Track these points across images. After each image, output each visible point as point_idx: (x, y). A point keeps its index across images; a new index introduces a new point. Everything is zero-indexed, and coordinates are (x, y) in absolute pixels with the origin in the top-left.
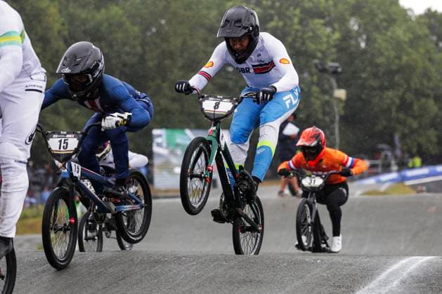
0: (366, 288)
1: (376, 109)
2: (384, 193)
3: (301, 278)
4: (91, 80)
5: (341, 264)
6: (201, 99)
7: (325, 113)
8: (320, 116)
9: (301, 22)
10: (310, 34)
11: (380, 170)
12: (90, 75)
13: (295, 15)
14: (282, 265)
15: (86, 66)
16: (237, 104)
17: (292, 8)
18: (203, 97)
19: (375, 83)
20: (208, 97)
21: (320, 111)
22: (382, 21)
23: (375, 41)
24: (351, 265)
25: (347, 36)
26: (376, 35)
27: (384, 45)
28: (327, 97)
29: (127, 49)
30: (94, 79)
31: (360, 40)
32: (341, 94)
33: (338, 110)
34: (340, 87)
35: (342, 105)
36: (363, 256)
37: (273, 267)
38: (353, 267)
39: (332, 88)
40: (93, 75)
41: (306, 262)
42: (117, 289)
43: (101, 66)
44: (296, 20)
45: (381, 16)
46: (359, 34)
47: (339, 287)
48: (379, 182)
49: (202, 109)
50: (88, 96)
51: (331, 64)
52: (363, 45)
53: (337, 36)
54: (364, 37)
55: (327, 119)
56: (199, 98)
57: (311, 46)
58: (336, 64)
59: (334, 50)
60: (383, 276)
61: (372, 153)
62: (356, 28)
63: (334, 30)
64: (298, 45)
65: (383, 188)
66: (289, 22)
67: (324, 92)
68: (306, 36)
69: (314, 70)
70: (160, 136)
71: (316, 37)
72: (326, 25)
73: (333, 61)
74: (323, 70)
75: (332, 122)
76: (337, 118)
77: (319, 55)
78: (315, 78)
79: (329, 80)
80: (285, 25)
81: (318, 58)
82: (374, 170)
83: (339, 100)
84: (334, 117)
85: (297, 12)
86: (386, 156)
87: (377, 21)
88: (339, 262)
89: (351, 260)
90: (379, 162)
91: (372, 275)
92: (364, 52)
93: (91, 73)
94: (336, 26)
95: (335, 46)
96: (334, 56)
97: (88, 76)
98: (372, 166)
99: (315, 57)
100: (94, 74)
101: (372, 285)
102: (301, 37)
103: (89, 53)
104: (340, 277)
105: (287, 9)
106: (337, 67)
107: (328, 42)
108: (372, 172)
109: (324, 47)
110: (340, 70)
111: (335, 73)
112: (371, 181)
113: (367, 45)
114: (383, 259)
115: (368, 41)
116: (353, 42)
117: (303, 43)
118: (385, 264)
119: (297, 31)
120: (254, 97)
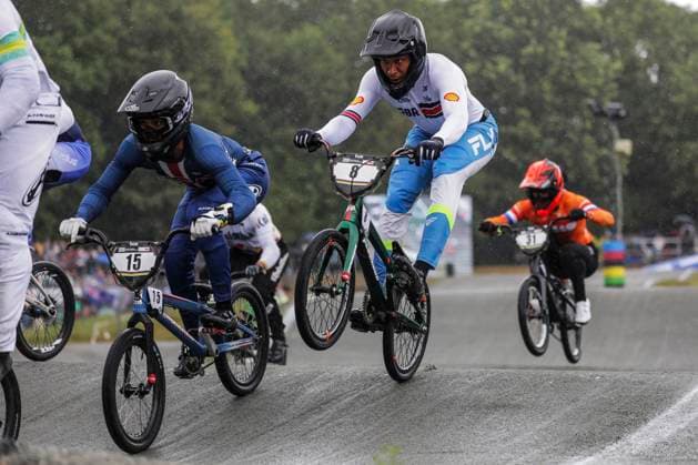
0: (664, 415)
1: (673, 167)
2: (685, 283)
3: (573, 401)
4: (171, 127)
5: (628, 382)
6: (331, 161)
7: (602, 173)
8: (596, 177)
9: (569, 47)
10: (581, 64)
11: (678, 250)
12: (169, 119)
13: (560, 38)
14: (546, 384)
15: (162, 104)
16: (384, 168)
17: (555, 29)
18: (334, 156)
19: (671, 131)
20: (341, 156)
21: (595, 170)
22: (679, 44)
23: (670, 73)
24: (642, 383)
25: (632, 66)
26: (671, 65)
27: (683, 78)
28: (605, 152)
29: (329, 84)
30: (175, 125)
31: (649, 71)
32: (624, 146)
33: (620, 169)
34: (623, 137)
35: (626, 162)
36: (659, 370)
37: (535, 386)
38: (644, 387)
39: (611, 138)
40: (173, 120)
41: (579, 379)
42: (321, 417)
43: (187, 106)
44: (561, 44)
45: (678, 38)
46: (649, 63)
47: (626, 414)
48: (678, 268)
49: (333, 178)
50: (166, 151)
51: (610, 106)
52: (654, 78)
53: (618, 65)
54: (656, 67)
55: (606, 181)
56: (329, 158)
57: (583, 81)
58: (617, 105)
59: (614, 85)
60: (686, 399)
61: (668, 229)
62: (644, 55)
63: (613, 58)
64: (564, 79)
65: (683, 276)
66: (551, 47)
67: (601, 144)
68: (575, 67)
69: (587, 113)
70: (377, 205)
71: (588, 69)
72: (603, 50)
73: (613, 100)
74: (601, 114)
75: (613, 185)
76: (620, 179)
77: (593, 92)
78: (589, 125)
79: (607, 127)
80: (546, 51)
81: (592, 97)
82: (672, 252)
83: (622, 154)
84: (616, 178)
85: (564, 33)
86: (687, 232)
87: (673, 44)
88: (625, 379)
89: (641, 377)
90: (677, 240)
91: (671, 398)
92: (657, 88)
93: (171, 116)
94: (617, 52)
95: (617, 80)
96: (615, 94)
97: (166, 120)
98: (668, 246)
99: (586, 95)
100: (176, 118)
101: (670, 412)
102: (570, 68)
103: (169, 86)
104: (627, 401)
105: (550, 29)
106: (618, 110)
107: (606, 75)
108: (669, 254)
109: (600, 81)
110: (623, 113)
111: (616, 117)
112: (666, 267)
113: (660, 78)
114: (687, 375)
115: (662, 72)
116: (640, 75)
117: (572, 76)
118: (689, 382)
119: (563, 59)
120: (411, 156)
